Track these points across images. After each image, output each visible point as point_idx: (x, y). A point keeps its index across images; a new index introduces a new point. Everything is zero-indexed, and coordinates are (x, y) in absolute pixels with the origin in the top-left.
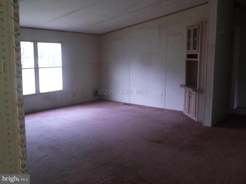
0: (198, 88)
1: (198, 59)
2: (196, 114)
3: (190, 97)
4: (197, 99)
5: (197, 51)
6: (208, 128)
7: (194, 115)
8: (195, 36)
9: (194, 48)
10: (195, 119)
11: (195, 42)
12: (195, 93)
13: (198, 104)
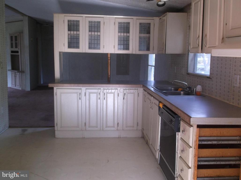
0: (20, 70)
1: (19, 54)
2: (20, 86)
3: (15, 76)
4: (21, 77)
5: (18, 49)
6: (28, 91)
7: (19, 87)
8: (16, 40)
9: (16, 47)
10: (20, 89)
11: (16, 44)
12: (19, 73)
13: (22, 81)
